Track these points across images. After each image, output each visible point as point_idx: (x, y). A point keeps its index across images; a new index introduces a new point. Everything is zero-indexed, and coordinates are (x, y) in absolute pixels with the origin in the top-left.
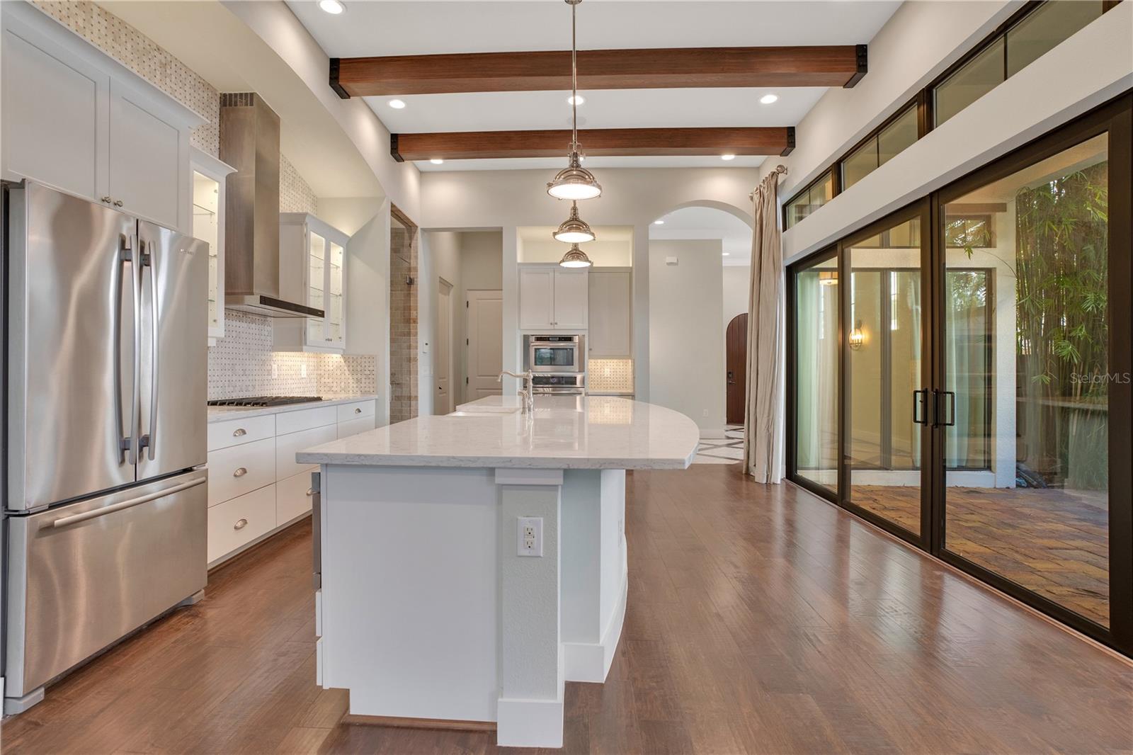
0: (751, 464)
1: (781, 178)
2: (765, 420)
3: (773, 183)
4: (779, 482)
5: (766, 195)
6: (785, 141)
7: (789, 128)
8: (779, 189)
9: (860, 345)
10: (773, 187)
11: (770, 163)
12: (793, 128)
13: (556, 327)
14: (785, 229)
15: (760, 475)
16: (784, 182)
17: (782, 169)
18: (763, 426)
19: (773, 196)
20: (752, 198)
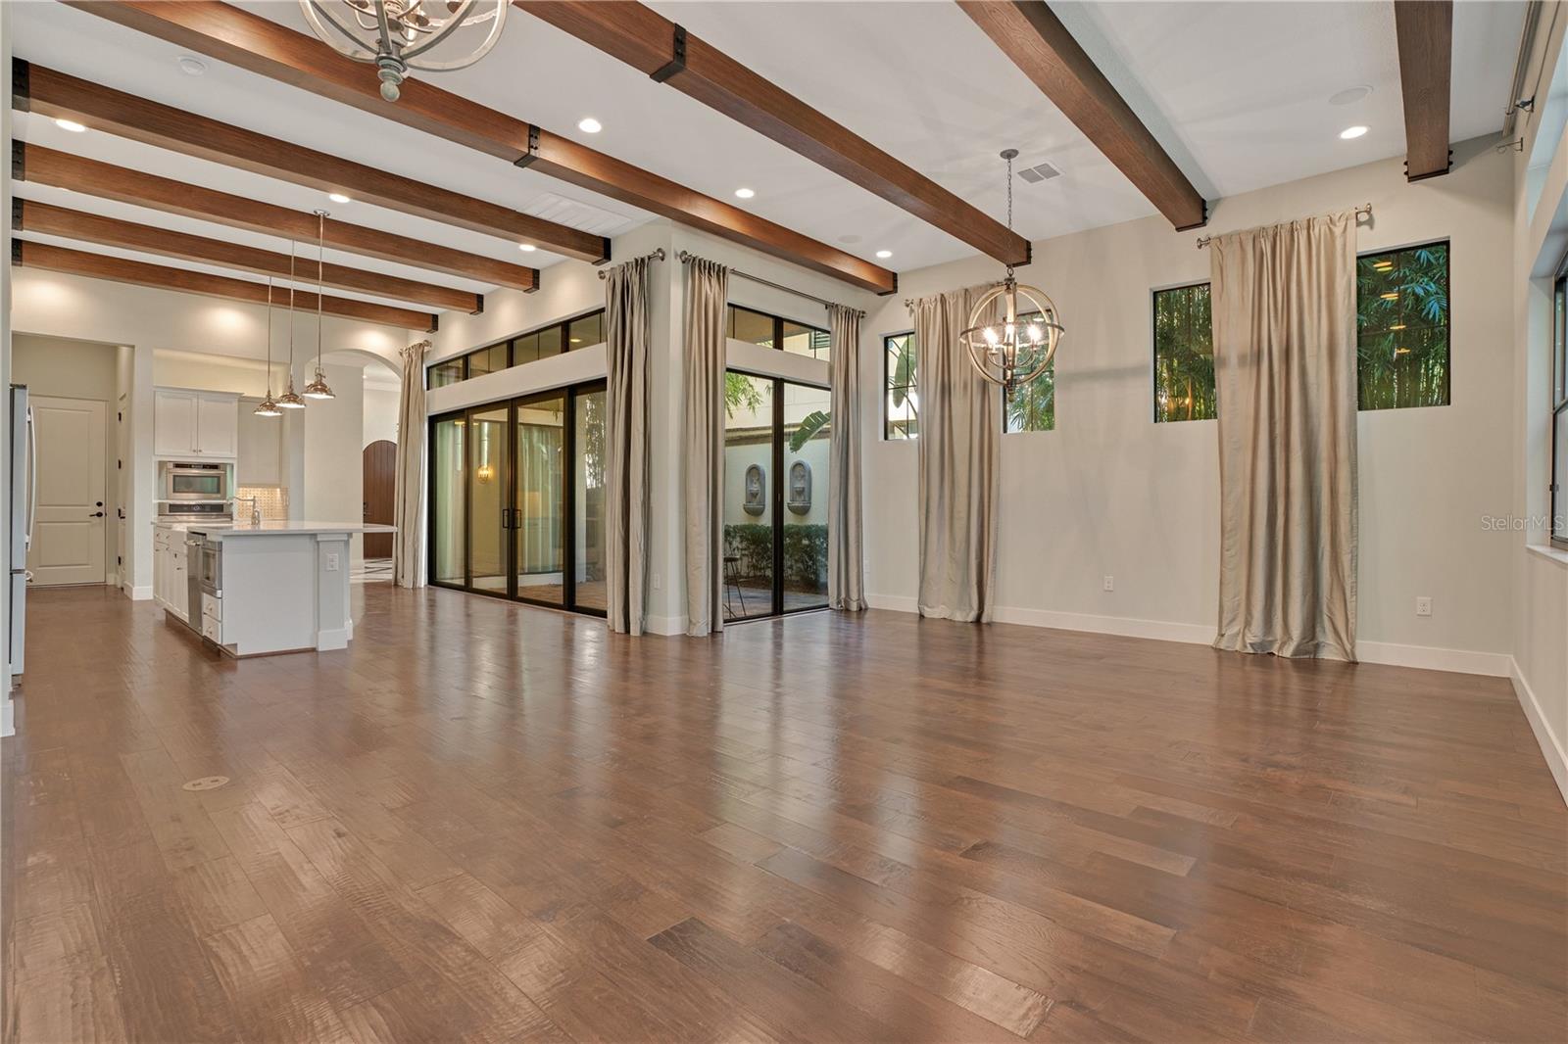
0: (399, 576)
1: (426, 349)
2: (411, 538)
3: (421, 351)
4: (423, 586)
5: (414, 359)
6: (430, 324)
7: (434, 315)
8: (425, 356)
9: (485, 480)
10: (420, 355)
11: (418, 337)
12: (437, 316)
13: (200, 454)
14: (428, 389)
15: (407, 583)
16: (428, 352)
17: (428, 343)
18: (410, 543)
19: (420, 361)
20: (401, 354)
